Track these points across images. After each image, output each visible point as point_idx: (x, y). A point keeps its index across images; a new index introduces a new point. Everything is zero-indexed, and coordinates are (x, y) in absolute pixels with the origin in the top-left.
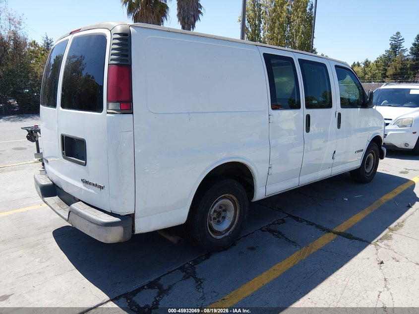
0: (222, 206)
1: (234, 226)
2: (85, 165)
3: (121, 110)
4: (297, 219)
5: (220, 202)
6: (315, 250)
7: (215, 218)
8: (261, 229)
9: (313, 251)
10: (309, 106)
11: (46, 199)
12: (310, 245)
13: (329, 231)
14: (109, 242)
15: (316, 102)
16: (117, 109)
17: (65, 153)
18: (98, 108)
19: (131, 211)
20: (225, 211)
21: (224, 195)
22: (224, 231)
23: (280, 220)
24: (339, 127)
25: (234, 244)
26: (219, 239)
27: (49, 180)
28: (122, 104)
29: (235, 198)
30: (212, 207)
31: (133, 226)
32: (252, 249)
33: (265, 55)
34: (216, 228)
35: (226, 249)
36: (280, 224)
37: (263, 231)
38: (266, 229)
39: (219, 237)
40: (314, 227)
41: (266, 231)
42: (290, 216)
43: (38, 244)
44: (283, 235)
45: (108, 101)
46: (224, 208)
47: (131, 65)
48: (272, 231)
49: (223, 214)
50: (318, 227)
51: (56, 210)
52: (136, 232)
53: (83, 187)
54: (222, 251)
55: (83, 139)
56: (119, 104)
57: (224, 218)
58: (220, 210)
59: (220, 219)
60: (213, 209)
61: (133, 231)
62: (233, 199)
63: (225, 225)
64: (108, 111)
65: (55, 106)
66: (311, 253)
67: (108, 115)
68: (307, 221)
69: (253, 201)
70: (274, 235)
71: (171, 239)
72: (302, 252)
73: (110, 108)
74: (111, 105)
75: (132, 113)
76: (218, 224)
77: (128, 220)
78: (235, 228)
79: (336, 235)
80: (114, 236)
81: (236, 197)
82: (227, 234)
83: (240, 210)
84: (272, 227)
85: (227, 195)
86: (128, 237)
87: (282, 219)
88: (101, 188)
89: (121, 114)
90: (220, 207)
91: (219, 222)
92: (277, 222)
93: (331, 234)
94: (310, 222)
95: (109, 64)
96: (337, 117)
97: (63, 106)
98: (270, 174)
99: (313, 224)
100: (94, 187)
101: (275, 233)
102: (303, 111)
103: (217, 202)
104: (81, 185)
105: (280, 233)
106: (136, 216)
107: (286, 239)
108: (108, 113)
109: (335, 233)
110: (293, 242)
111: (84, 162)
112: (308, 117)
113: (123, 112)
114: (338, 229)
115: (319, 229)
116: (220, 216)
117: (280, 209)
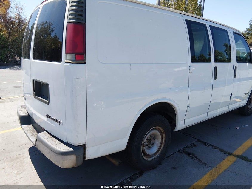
0: (152, 135)
1: (160, 150)
2: (49, 103)
3: (76, 60)
4: (205, 143)
5: (151, 133)
6: (223, 171)
7: (146, 145)
8: (179, 151)
9: (221, 171)
10: (216, 60)
11: (23, 126)
12: (218, 166)
13: (230, 154)
14: (64, 168)
15: (221, 58)
16: (73, 59)
17: (35, 94)
18: (58, 58)
19: (83, 143)
20: (154, 139)
21: (154, 127)
22: (153, 154)
23: (192, 144)
24: (235, 76)
25: (160, 164)
26: (150, 161)
27: (26, 112)
28: (77, 55)
29: (162, 130)
30: (145, 137)
31: (84, 154)
32: (174, 168)
33: (187, 21)
34: (148, 152)
35: (154, 168)
36: (192, 147)
37: (181, 153)
38: (183, 151)
39: (149, 159)
40: (218, 150)
41: (183, 153)
42: (199, 140)
43: (17, 158)
44: (196, 157)
45: (66, 53)
46: (153, 137)
47: (85, 23)
48: (188, 154)
49: (153, 141)
50: (221, 150)
51: (28, 136)
52: (87, 159)
53: (47, 121)
54: (151, 169)
55: (47, 83)
56: (74, 55)
57: (153, 144)
58: (151, 138)
59: (151, 145)
60: (146, 138)
61: (84, 157)
62: (161, 130)
63: (154, 149)
64: (66, 61)
65: (29, 58)
66: (220, 173)
67: (65, 64)
68: (212, 145)
69: (174, 131)
70: (189, 156)
71: (114, 161)
72: (213, 172)
73: (67, 59)
74: (68, 56)
75: (85, 63)
76: (148, 149)
77: (80, 149)
78: (161, 152)
79: (236, 158)
80: (68, 162)
81: (163, 128)
82: (155, 157)
83: (166, 139)
84: (187, 150)
85: (157, 127)
86: (80, 163)
87: (193, 144)
88: (60, 123)
89: (76, 63)
90: (151, 136)
91: (149, 147)
92: (190, 146)
93: (232, 156)
94: (214, 146)
95: (67, 23)
96: (234, 69)
97: (34, 58)
98: (188, 111)
99: (217, 148)
100: (54, 122)
101: (190, 155)
102: (213, 64)
103: (149, 132)
104: (45, 119)
105: (194, 155)
106: (87, 146)
107: (199, 160)
108: (65, 63)
109: (235, 156)
110: (205, 163)
111: (48, 101)
112: (216, 68)
113: (78, 62)
114: (236, 153)
115: (223, 152)
116: (150, 143)
117: (191, 135)
